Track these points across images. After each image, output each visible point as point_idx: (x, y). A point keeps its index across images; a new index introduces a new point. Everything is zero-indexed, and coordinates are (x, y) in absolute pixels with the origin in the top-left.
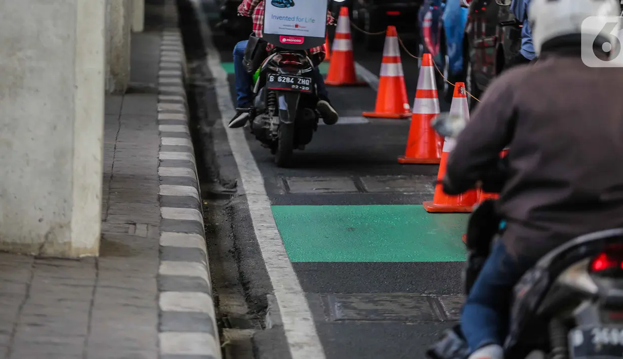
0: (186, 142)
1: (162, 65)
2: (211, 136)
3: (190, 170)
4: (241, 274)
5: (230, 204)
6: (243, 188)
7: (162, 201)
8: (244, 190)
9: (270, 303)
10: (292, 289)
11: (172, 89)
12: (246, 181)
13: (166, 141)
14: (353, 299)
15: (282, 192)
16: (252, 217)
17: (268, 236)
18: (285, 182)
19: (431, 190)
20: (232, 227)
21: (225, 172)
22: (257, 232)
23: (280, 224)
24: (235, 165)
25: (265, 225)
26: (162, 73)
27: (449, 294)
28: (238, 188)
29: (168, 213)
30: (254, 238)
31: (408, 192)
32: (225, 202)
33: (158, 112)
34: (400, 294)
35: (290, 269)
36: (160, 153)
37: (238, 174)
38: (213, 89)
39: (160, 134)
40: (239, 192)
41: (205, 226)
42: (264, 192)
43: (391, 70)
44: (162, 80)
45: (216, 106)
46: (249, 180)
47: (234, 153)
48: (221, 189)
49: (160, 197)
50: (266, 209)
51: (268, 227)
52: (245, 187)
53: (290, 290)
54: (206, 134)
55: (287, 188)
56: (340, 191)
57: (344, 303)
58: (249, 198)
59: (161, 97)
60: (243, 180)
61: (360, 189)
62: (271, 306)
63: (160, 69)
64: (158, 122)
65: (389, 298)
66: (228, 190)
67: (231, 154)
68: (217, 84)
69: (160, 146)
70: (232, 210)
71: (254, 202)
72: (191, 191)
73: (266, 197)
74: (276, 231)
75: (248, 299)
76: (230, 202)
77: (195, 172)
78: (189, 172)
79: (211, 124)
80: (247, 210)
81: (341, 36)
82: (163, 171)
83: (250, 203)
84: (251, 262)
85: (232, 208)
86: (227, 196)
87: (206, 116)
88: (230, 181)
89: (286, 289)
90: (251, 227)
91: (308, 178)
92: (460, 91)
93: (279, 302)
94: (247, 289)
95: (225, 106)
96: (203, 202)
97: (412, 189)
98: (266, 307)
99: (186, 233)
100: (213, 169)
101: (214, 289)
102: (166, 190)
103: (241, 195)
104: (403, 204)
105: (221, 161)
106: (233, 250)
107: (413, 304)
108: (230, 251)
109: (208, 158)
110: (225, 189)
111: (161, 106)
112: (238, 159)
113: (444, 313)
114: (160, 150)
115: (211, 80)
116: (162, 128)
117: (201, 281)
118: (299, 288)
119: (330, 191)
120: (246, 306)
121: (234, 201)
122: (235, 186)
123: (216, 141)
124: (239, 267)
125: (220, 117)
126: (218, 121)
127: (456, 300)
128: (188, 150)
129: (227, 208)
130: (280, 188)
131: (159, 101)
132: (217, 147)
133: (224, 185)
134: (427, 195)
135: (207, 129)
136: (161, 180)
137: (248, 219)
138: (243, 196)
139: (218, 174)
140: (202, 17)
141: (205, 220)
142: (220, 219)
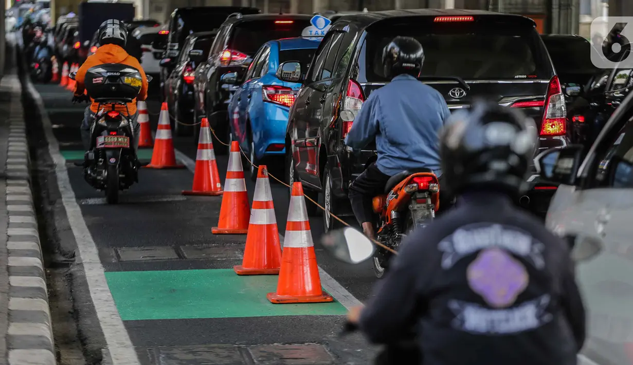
0: (31, 220)
1: (9, 154)
2: (52, 213)
3: (34, 244)
4: (80, 332)
5: (69, 272)
6: (80, 258)
7: (9, 271)
8: (80, 259)
9: (104, 356)
10: (123, 343)
11: (18, 174)
12: (83, 251)
13: (13, 219)
14: (175, 351)
15: (114, 261)
16: (88, 282)
17: (103, 298)
18: (117, 252)
19: (240, 255)
20: (71, 291)
21: (65, 244)
22: (92, 295)
23: (114, 288)
24: (73, 238)
25: (100, 289)
26: (9, 160)
27: (256, 344)
28: (76, 258)
29: (15, 281)
30: (91, 301)
31: (222, 258)
32: (65, 270)
33: (7, 194)
34: (216, 345)
35: (122, 327)
36: (8, 229)
37: (76, 246)
38: (54, 173)
39: (8, 213)
40: (77, 262)
41: (48, 291)
42: (99, 261)
43: (207, 155)
44: (9, 167)
45: (57, 187)
46: (86, 250)
47: (72, 228)
48: (61, 259)
49: (8, 268)
50: (99, 275)
51: (102, 291)
52: (82, 257)
53: (122, 344)
54: (48, 212)
55: (118, 256)
56: (163, 258)
57: (168, 354)
58: (85, 266)
59: (9, 182)
60: (80, 251)
61: (180, 256)
62: (105, 359)
63: (8, 157)
64: (7, 203)
65: (206, 349)
66: (67, 259)
67: (70, 229)
68: (57, 169)
69: (8, 224)
70: (70, 277)
71: (90, 269)
72: (37, 262)
73: (100, 265)
74: (110, 294)
75: (86, 353)
76: (69, 269)
77: (39, 245)
78: (34, 246)
79: (52, 203)
80: (84, 277)
81: (162, 127)
82: (11, 245)
83: (86, 270)
84: (88, 321)
85: (71, 275)
86: (66, 265)
87: (48, 197)
88: (69, 252)
89: (118, 343)
90: (88, 291)
91: (136, 248)
92: (263, 173)
93: (112, 355)
94: (85, 345)
95: (65, 187)
96: (45, 270)
97: (224, 255)
98: (101, 360)
99: (31, 298)
100: (54, 241)
101: (56, 345)
102: (13, 261)
103: (78, 264)
104: (217, 268)
105: (61, 235)
106: (72, 311)
107: (226, 353)
108: (69, 312)
109: (50, 232)
110: (64, 259)
111: (9, 189)
112: (76, 233)
113: (253, 360)
114: (8, 227)
115: (52, 166)
116: (10, 208)
117: (45, 340)
118: (129, 343)
119: (155, 258)
120: (84, 360)
121: (73, 269)
122: (74, 256)
123: (57, 218)
124: (77, 325)
125: (60, 197)
126: (58, 200)
127: (262, 349)
128: (33, 226)
129: (67, 275)
130: (113, 257)
131: (7, 185)
132: (58, 223)
133: (64, 255)
134: (236, 260)
135: (49, 208)
136: (9, 253)
137: (85, 284)
138: (81, 265)
139: (59, 248)
140: (43, 111)
141: (48, 286)
142: (61, 285)
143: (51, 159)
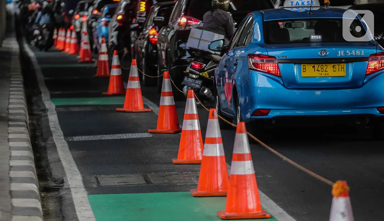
0: (29, 153)
1: (10, 101)
2: (45, 148)
3: (31, 172)
5: (59, 195)
6: (69, 184)
7: (12, 194)
8: (69, 185)
11: (18, 117)
12: (70, 179)
13: (14, 153)
15: (95, 186)
16: (75, 203)
17: (86, 216)
18: (97, 179)
19: (195, 181)
20: (61, 210)
21: (56, 174)
22: (78, 213)
23: (95, 208)
24: (62, 168)
25: (84, 208)
26: (10, 106)
28: (65, 184)
29: (17, 202)
30: (76, 218)
31: (181, 183)
32: (56, 193)
33: (9, 133)
36: (10, 161)
37: (64, 174)
38: (47, 116)
39: (10, 148)
40: (65, 187)
41: (43, 210)
42: (83, 186)
43: (167, 101)
44: (10, 111)
45: (48, 127)
46: (72, 177)
47: (61, 160)
48: (52, 184)
49: (11, 192)
50: (84, 197)
51: (86, 210)
52: (69, 183)
54: (41, 147)
55: (98, 182)
56: (134, 184)
58: (72, 190)
59: (10, 123)
60: (68, 178)
61: (148, 182)
63: (9, 104)
64: (9, 140)
66: (57, 185)
67: (59, 161)
68: (48, 113)
69: (10, 157)
70: (60, 200)
71: (76, 193)
72: (34, 187)
73: (84, 189)
74: (92, 212)
76: (59, 193)
77: (35, 174)
78: (32, 174)
79: (45, 140)
80: (71, 199)
82: (13, 174)
83: (73, 193)
85: (61, 198)
86: (57, 189)
87: (42, 135)
88: (59, 179)
90: (74, 210)
91: (112, 176)
92: (213, 115)
95: (55, 127)
96: (40, 194)
97: (183, 181)
99: (29, 216)
100: (47, 171)
102: (15, 187)
103: (66, 189)
104: (177, 191)
105: (52, 166)
109: (43, 163)
110: (55, 185)
111: (11, 129)
112: (64, 164)
114: (10, 159)
115: (45, 110)
116: (11, 144)
119: (128, 184)
121: (63, 193)
122: (63, 182)
123: (49, 152)
125: (52, 136)
126: (50, 138)
128: (30, 158)
129: (57, 197)
130: (93, 183)
131: (9, 126)
132: (50, 157)
133: (55, 182)
134: (192, 185)
135: (43, 144)
136: (11, 180)
137: (72, 205)
138: (69, 189)
139: (51, 174)
140: (37, 67)
141: (43, 206)
142: (52, 206)
143: (44, 105)
